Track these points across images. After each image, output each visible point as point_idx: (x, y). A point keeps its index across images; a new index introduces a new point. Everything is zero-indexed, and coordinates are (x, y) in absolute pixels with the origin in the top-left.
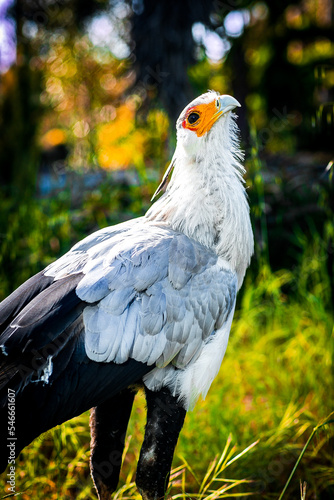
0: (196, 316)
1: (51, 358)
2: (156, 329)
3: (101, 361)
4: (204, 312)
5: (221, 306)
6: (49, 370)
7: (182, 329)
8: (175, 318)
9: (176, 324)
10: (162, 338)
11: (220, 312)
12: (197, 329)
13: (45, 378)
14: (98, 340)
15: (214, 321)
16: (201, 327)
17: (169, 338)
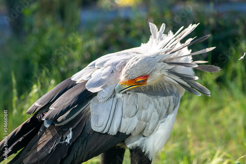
0: (156, 107)
1: (71, 129)
2: (132, 114)
3: (99, 131)
4: (160, 105)
5: (170, 102)
6: (70, 135)
7: (147, 114)
8: (143, 108)
9: (144, 111)
10: (136, 119)
11: (169, 105)
12: (156, 115)
13: (68, 141)
14: (98, 119)
15: (166, 110)
16: (158, 113)
17: (139, 119)
